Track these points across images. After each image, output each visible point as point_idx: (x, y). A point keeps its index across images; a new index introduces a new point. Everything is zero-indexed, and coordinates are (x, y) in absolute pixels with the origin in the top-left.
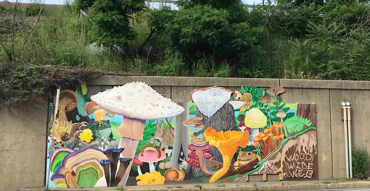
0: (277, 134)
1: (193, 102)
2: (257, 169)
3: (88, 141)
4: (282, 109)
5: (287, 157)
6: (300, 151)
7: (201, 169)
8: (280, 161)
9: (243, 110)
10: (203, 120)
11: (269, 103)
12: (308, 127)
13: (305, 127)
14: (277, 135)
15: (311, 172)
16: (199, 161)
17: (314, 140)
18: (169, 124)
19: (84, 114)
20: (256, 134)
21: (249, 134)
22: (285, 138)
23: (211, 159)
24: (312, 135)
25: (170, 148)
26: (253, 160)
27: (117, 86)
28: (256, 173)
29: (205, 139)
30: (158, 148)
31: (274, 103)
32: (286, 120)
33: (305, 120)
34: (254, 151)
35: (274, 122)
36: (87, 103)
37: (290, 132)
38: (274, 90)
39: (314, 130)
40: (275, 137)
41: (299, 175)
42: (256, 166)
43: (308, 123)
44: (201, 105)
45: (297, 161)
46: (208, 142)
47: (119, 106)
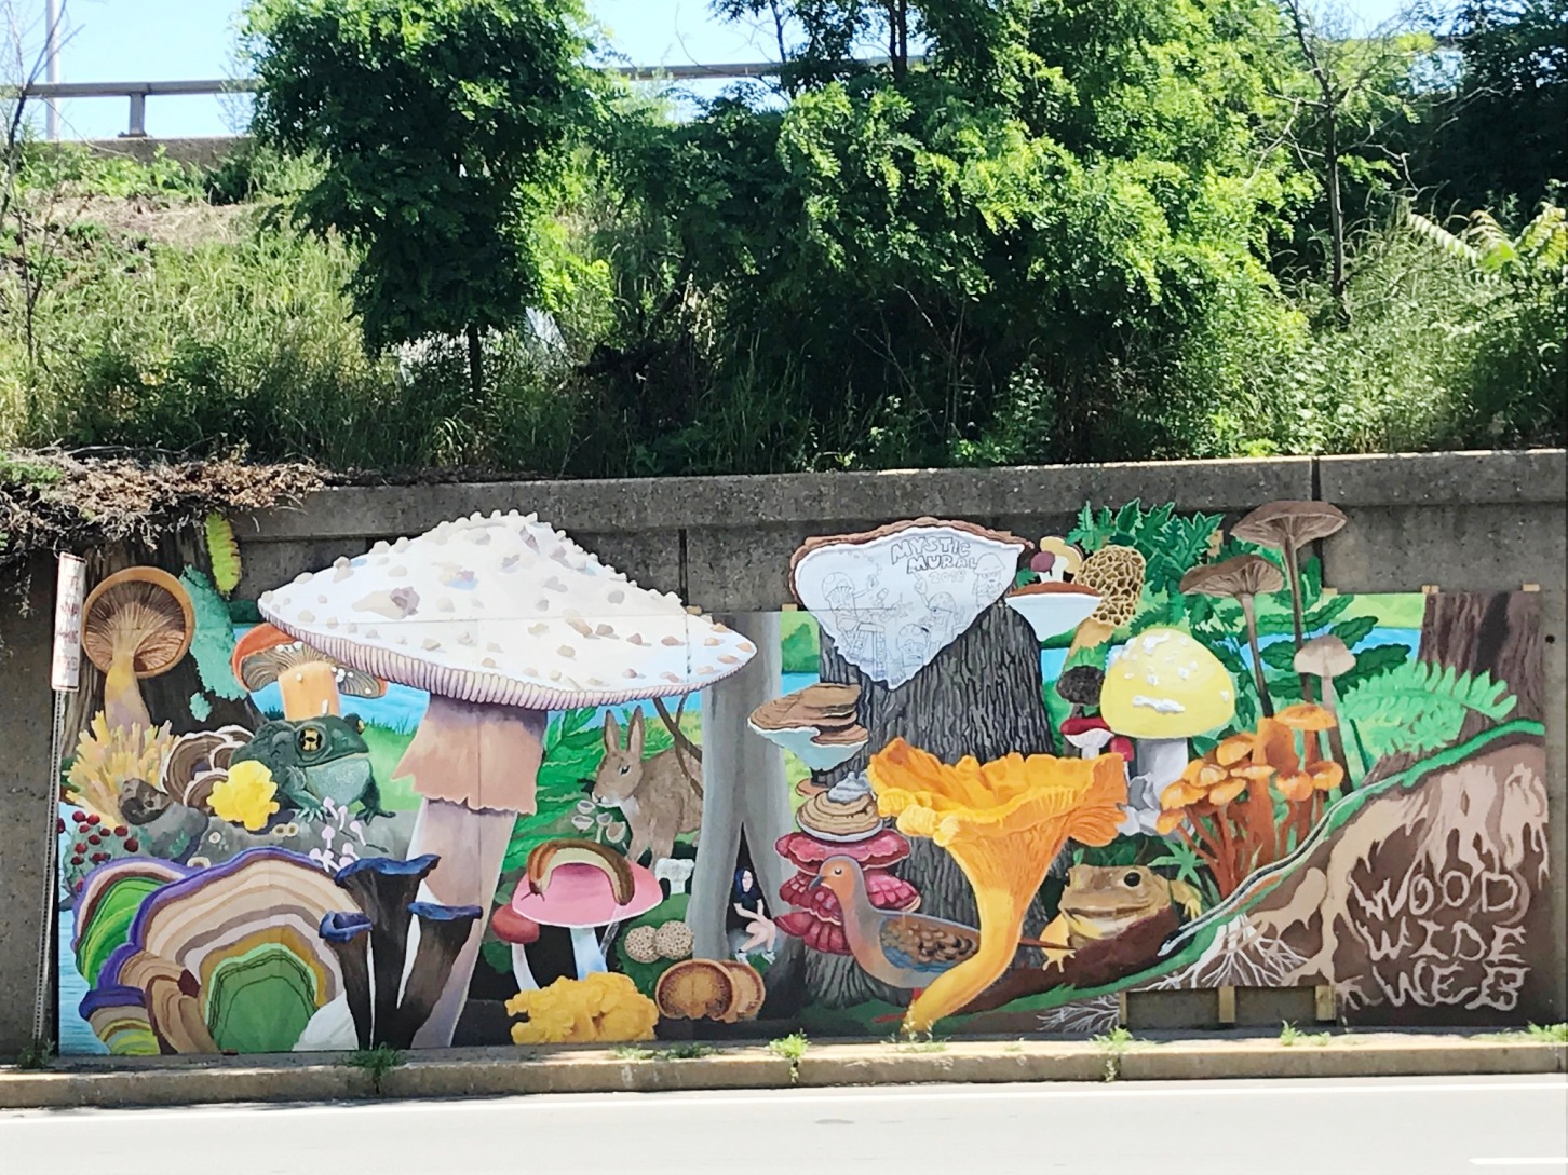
0: (1301, 768)
1: (802, 608)
2: (1180, 959)
3: (257, 821)
4: (1327, 628)
5: (1359, 895)
6: (1440, 861)
7: (855, 960)
8: (1317, 917)
9: (1091, 639)
10: (859, 705)
11: (1247, 599)
12: (1494, 725)
13: (1475, 724)
14: (1297, 774)
15: (1512, 978)
16: (841, 919)
17: (1532, 796)
18: (673, 727)
19: (228, 685)
20: (1170, 771)
21: (1126, 770)
22: (1347, 787)
23: (909, 911)
24: (1519, 769)
25: (683, 851)
26: (1154, 911)
27: (392, 540)
28: (1175, 981)
29: (873, 802)
30: (615, 853)
31: (1281, 597)
32: (1356, 686)
33: (1476, 683)
34: (1161, 861)
35: (1277, 703)
36: (243, 633)
37: (1376, 754)
38: (1275, 523)
39: (1535, 740)
40: (1286, 787)
41: (1435, 992)
42: (1174, 943)
43: (1497, 702)
44: (850, 624)
45: (1426, 917)
46: (892, 822)
47: (403, 642)
